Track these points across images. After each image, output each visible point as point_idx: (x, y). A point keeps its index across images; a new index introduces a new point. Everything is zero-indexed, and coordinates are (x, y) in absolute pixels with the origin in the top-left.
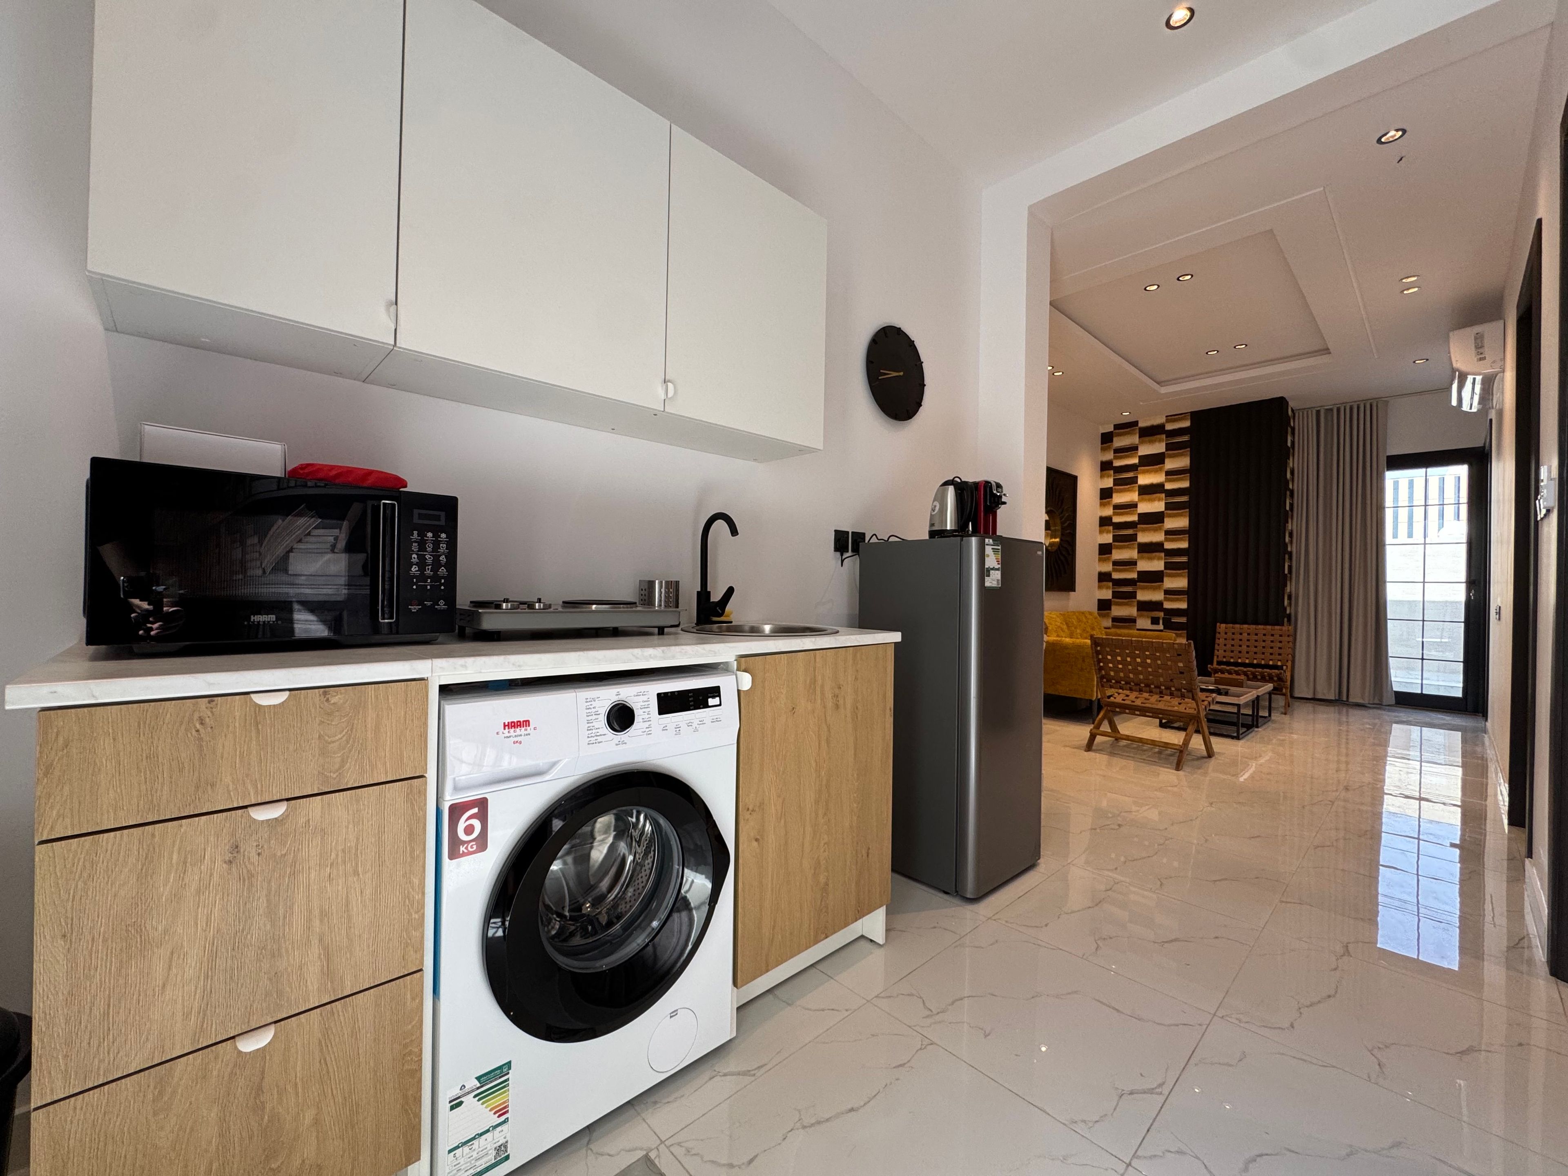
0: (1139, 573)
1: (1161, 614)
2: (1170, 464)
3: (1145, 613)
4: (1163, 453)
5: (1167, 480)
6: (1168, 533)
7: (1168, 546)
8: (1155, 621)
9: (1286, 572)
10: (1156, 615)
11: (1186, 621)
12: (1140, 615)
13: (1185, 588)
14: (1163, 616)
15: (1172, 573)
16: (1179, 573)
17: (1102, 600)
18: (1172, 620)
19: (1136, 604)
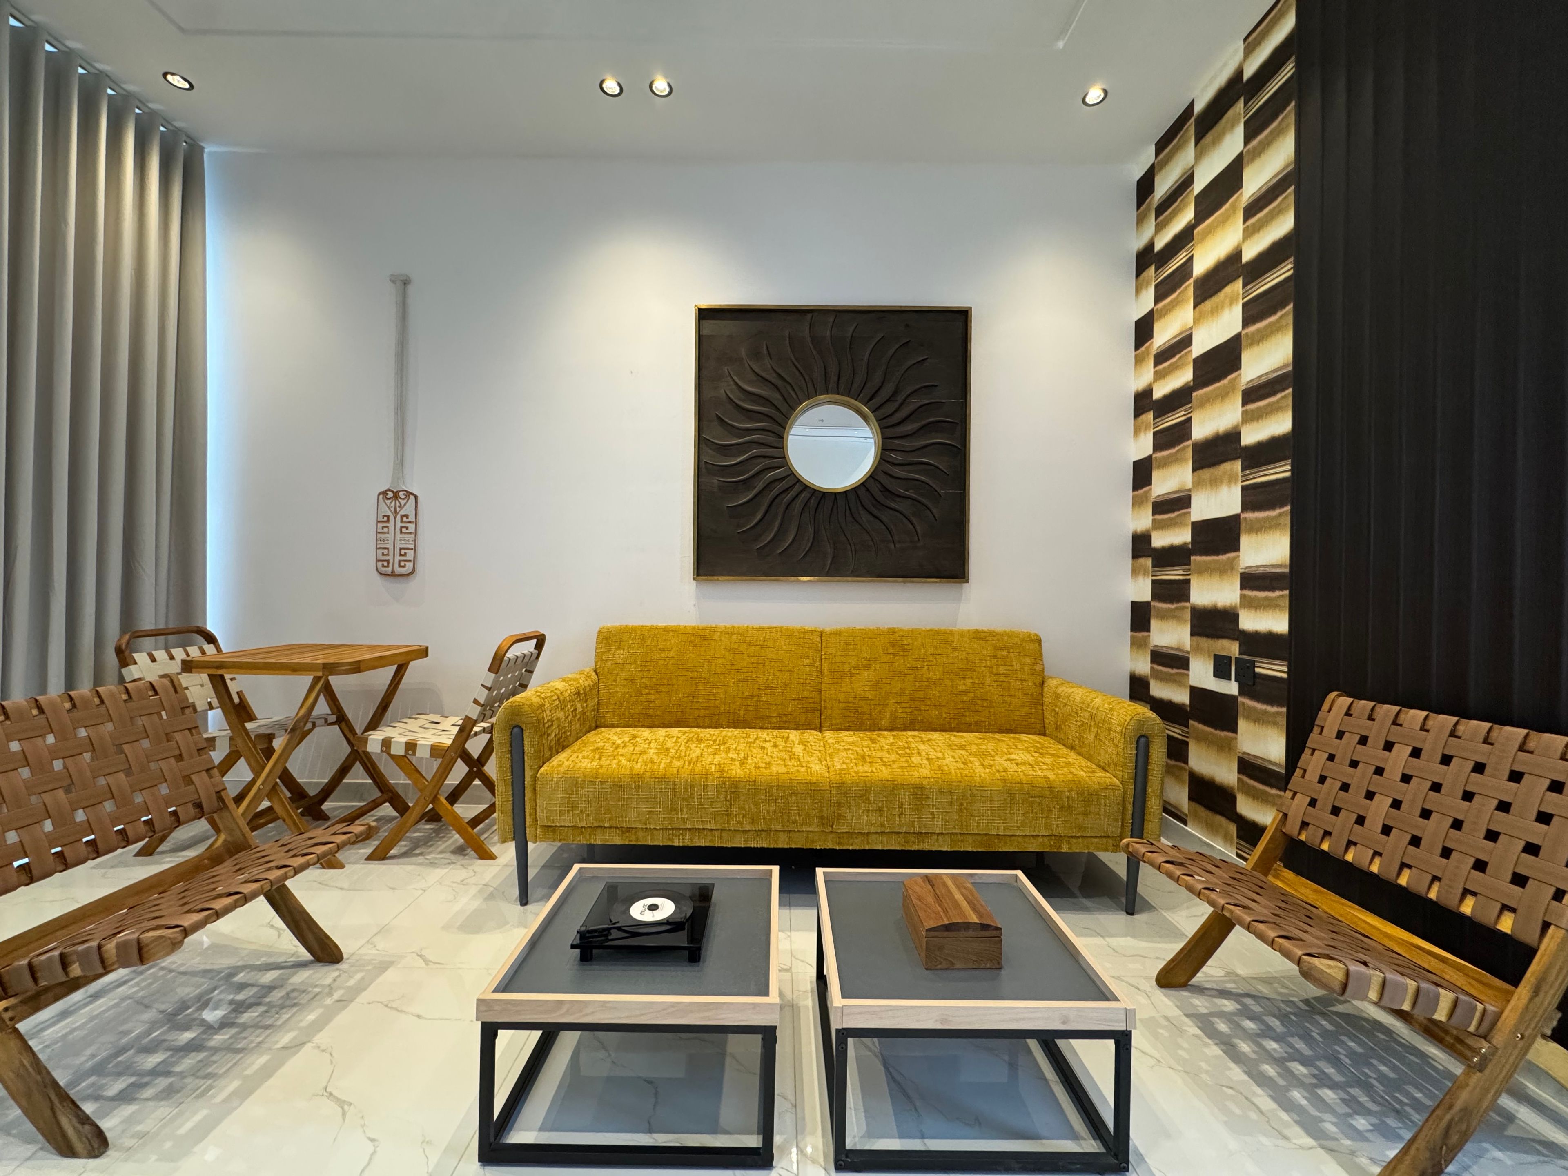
0: (1196, 528)
1: (1233, 649)
2: (1256, 179)
3: (1205, 642)
4: (1240, 158)
6: (1251, 394)
7: (1249, 435)
8: (1221, 669)
10: (1223, 649)
11: (1285, 676)
12: (1196, 649)
13: (1285, 567)
14: (1237, 655)
15: (1258, 520)
16: (1273, 518)
17: (1134, 604)
18: (1257, 670)
19: (1188, 616)
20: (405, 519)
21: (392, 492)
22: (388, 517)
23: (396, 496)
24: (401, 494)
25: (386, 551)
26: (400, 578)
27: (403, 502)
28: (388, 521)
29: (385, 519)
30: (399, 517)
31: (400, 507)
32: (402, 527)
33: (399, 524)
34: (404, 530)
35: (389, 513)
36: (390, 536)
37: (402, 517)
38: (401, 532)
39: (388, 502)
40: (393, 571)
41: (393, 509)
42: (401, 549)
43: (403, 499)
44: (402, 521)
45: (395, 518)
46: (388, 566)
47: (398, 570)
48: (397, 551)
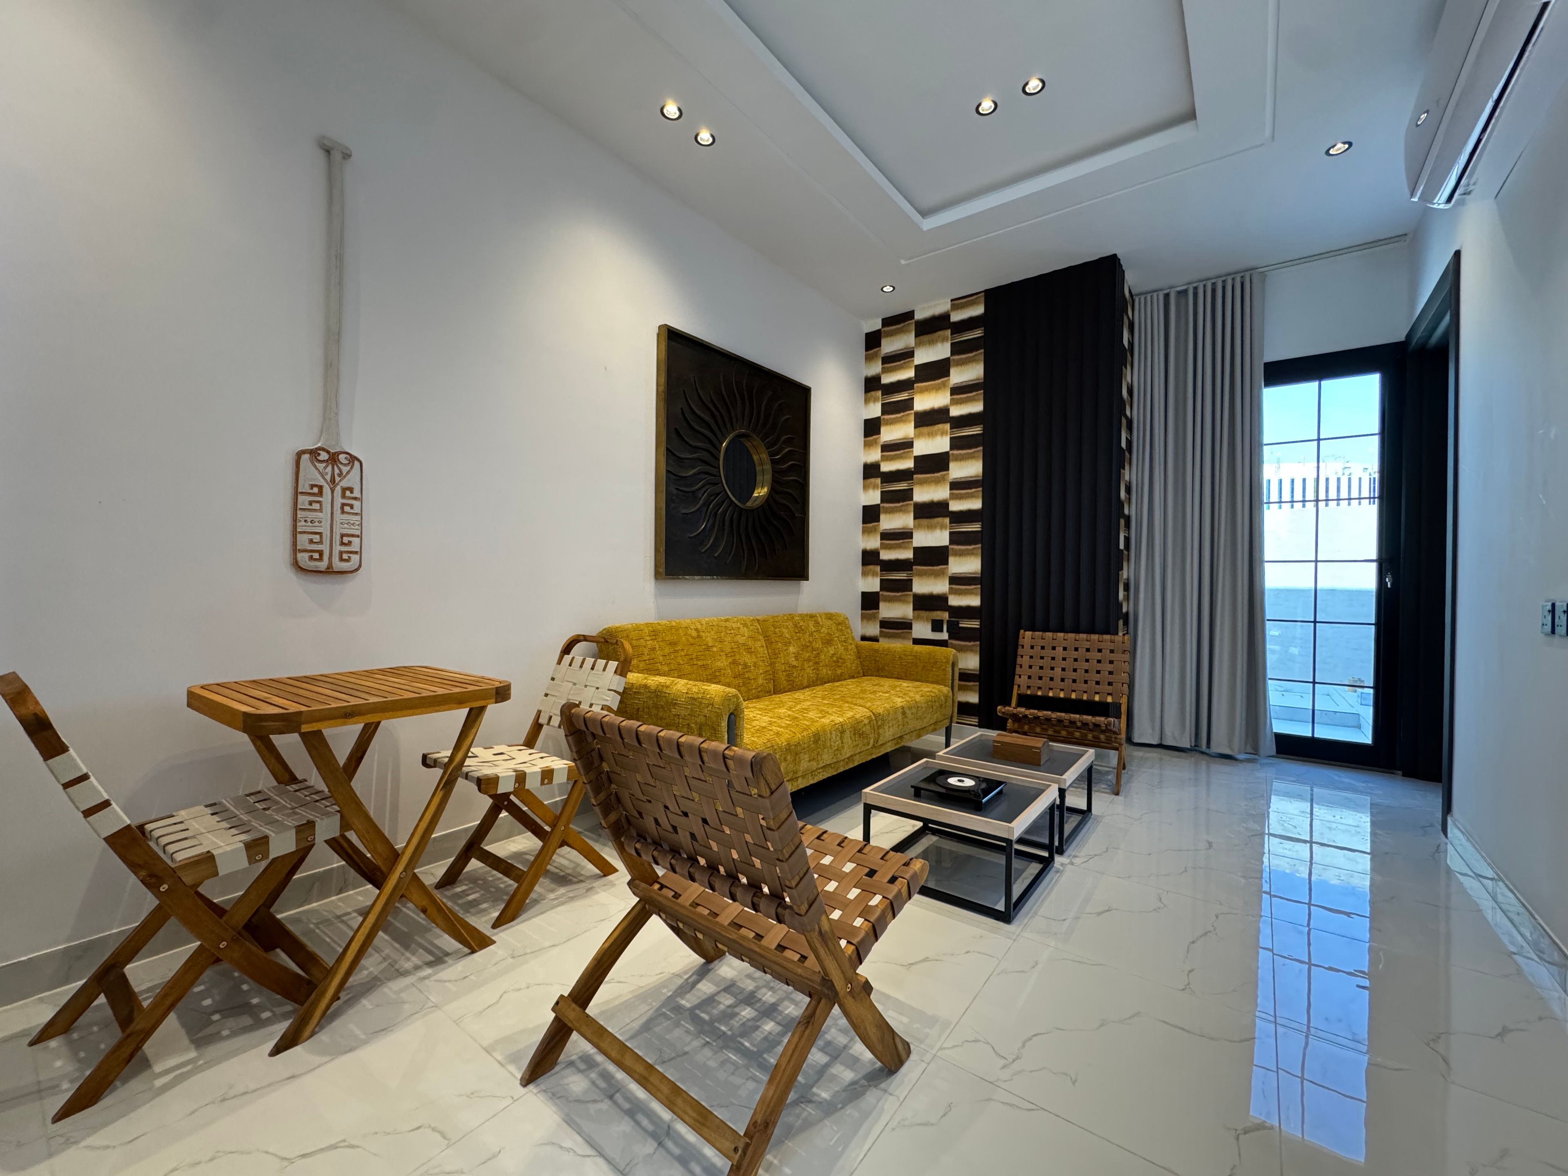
0: (917, 550)
1: (945, 616)
2: (959, 376)
3: (924, 614)
4: (948, 359)
5: (954, 402)
6: (955, 485)
7: (955, 506)
8: (937, 626)
9: (1122, 546)
10: (938, 616)
11: (978, 627)
12: (917, 618)
13: (978, 573)
14: (947, 618)
15: (960, 550)
16: (970, 550)
17: (864, 594)
18: (960, 625)
19: (911, 599)
20: (348, 493)
21: (328, 452)
22: (321, 488)
23: (333, 459)
24: (342, 457)
25: (316, 538)
26: (339, 575)
27: (345, 469)
28: (320, 493)
29: (316, 490)
30: (338, 490)
31: (339, 475)
32: (343, 505)
33: (339, 501)
34: (347, 509)
35: (322, 482)
36: (325, 515)
37: (344, 490)
38: (343, 512)
39: (321, 466)
40: (330, 565)
41: (328, 477)
42: (342, 536)
43: (345, 465)
44: (344, 496)
45: (333, 492)
46: (321, 559)
47: (338, 565)
48: (337, 538)
